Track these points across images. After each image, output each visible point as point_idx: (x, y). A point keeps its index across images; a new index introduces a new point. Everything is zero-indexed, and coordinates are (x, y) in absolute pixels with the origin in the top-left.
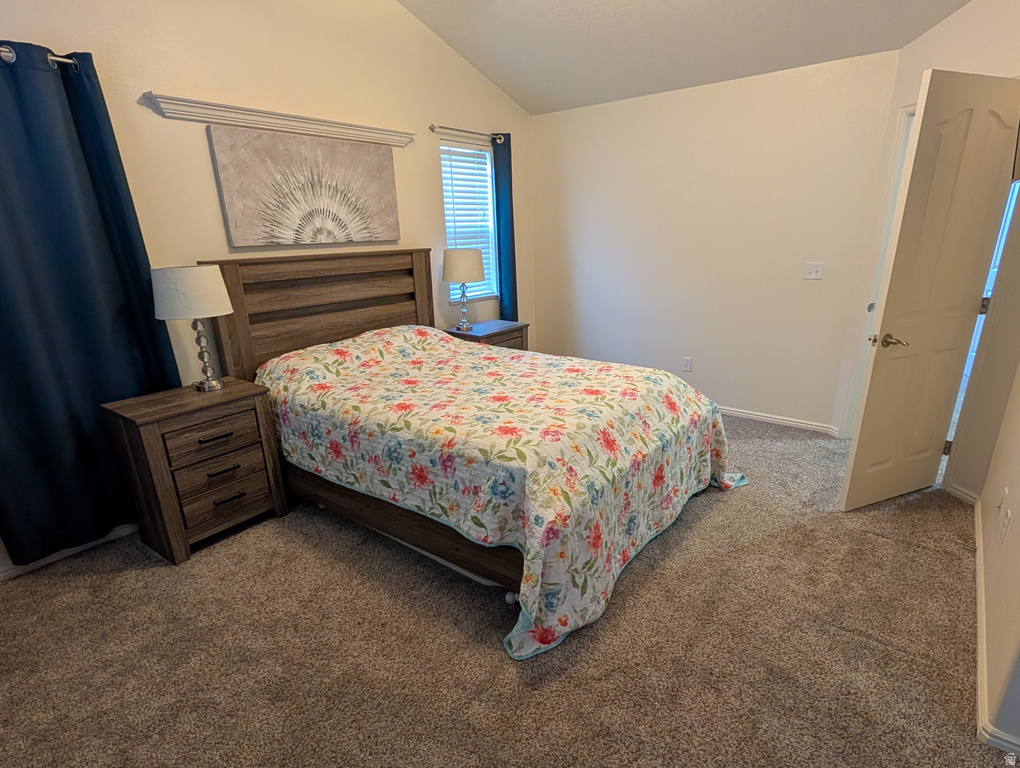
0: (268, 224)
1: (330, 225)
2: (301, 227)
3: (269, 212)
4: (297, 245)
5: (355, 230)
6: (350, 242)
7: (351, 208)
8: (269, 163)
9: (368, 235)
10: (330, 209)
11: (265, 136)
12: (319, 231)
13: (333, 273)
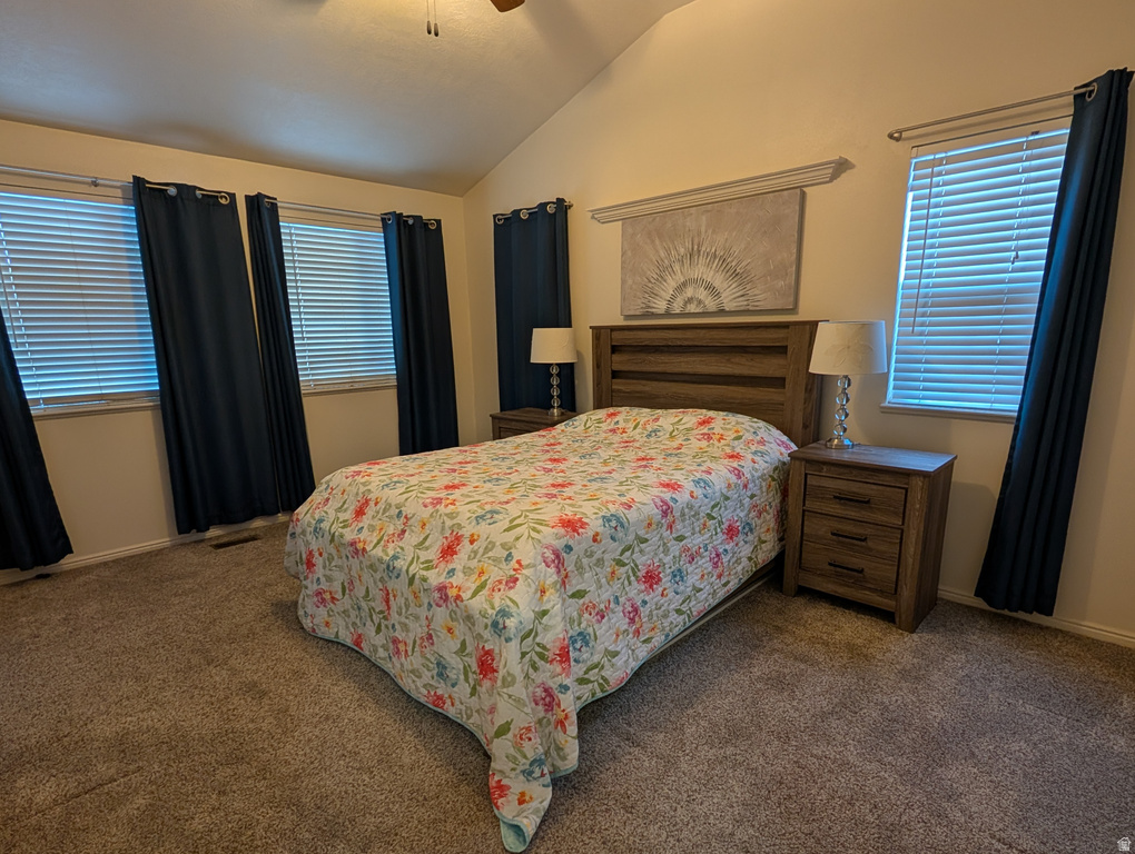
0: (647, 296)
1: (702, 294)
2: (674, 297)
3: (650, 285)
4: (668, 314)
5: (730, 298)
6: (722, 312)
7: (729, 274)
8: (657, 242)
9: (745, 303)
10: (704, 277)
11: (658, 219)
12: (690, 300)
13: (686, 343)
